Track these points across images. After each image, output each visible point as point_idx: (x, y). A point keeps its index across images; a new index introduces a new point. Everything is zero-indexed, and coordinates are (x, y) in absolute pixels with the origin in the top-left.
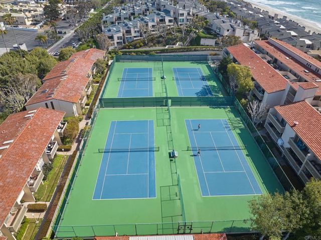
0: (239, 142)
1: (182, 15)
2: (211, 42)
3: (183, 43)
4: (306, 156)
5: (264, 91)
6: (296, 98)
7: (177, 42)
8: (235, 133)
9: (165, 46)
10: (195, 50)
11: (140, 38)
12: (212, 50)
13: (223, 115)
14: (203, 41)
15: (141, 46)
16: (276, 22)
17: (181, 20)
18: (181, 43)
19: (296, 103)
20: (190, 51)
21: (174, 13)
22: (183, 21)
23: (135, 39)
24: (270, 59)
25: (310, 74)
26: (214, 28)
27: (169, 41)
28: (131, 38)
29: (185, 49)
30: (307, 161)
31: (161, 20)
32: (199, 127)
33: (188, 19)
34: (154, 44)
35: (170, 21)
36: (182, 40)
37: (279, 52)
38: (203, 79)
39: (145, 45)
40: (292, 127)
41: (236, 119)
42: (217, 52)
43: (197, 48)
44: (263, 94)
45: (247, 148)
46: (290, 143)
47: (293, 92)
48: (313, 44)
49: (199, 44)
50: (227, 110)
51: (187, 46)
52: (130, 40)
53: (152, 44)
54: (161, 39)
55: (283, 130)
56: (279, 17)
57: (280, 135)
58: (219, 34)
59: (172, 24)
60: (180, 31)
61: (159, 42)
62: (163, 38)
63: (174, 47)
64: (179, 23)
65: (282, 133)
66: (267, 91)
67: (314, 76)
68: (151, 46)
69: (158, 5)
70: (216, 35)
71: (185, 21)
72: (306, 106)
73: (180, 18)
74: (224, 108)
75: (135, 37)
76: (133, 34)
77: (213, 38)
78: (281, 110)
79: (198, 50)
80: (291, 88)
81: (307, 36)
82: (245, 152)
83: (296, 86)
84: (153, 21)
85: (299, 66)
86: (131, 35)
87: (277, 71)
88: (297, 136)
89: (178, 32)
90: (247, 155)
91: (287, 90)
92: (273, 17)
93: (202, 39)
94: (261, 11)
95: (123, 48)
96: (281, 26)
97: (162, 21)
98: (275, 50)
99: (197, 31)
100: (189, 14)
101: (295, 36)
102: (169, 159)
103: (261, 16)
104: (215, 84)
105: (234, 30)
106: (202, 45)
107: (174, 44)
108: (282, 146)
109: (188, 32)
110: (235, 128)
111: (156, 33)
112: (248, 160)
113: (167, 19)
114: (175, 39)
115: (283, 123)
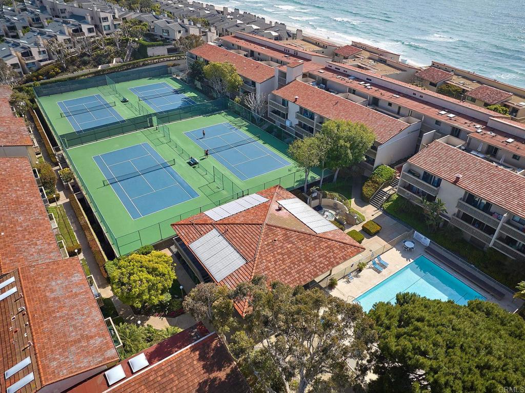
0: (250, 136)
1: (106, 19)
2: (162, 51)
3: (123, 59)
4: (313, 120)
5: (254, 84)
6: (288, 80)
7: (112, 58)
8: (243, 131)
9: (96, 66)
10: (144, 65)
11: (50, 61)
12: (167, 61)
13: (221, 120)
14: (150, 51)
15: (57, 74)
16: (229, 17)
17: (106, 28)
18: (120, 59)
19: (289, 83)
20: (137, 67)
21: (92, 18)
22: (109, 29)
23: (42, 64)
24: (246, 53)
25: (291, 57)
26: (158, 32)
27: (100, 59)
28: (33, 63)
29: (129, 65)
30: (316, 124)
31: (74, 31)
32: (204, 134)
33: (115, 25)
34: (78, 67)
35: (90, 30)
36: (118, 54)
37: (252, 44)
38: (176, 92)
39: (64, 70)
40: (294, 102)
41: (236, 120)
42: (176, 62)
43: (147, 61)
44: (255, 86)
45: (260, 138)
46: (298, 117)
47: (283, 75)
48: (279, 35)
49: (146, 56)
50: (223, 114)
51: (130, 61)
52: (34, 68)
53: (75, 67)
54: (86, 58)
55: (287, 110)
56: (229, 11)
57: (285, 116)
58: (168, 39)
59: (94, 34)
60: (111, 42)
61: (85, 63)
62: (89, 56)
63: (111, 65)
64: (105, 32)
65: (287, 114)
66: (258, 81)
67: (295, 59)
68: (75, 70)
69: (53, 9)
70: (166, 41)
71: (112, 27)
72: (299, 84)
73: (104, 24)
74: (219, 113)
75: (41, 61)
76: (37, 57)
77: (163, 45)
78: (279, 93)
79: (148, 64)
80: (280, 71)
81: (269, 27)
82: (261, 142)
83: (284, 69)
84: (62, 33)
85: (277, 53)
86: (33, 58)
87: (259, 62)
88: (301, 108)
89: (108, 44)
90: (263, 143)
91: (277, 75)
92: (222, 12)
93: (149, 49)
94: (204, 6)
95: (27, 82)
96: (238, 20)
97: (78, 31)
98: (247, 43)
99: (137, 39)
100: (114, 17)
101: (258, 29)
102: (191, 168)
103: (207, 12)
104: (193, 94)
105: (187, 31)
106: (151, 57)
107: (109, 62)
108: (291, 126)
109: (124, 42)
110: (240, 127)
111: (75, 51)
112: (267, 146)
113: (85, 28)
114: (108, 55)
115: (285, 103)
